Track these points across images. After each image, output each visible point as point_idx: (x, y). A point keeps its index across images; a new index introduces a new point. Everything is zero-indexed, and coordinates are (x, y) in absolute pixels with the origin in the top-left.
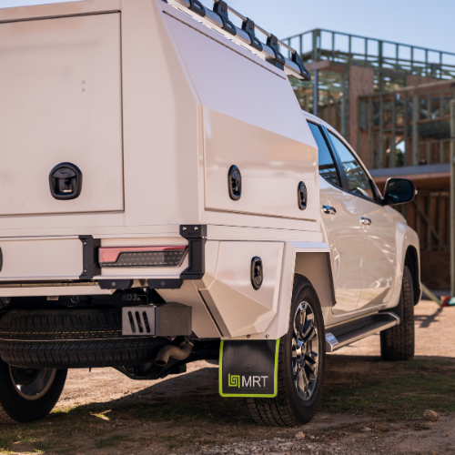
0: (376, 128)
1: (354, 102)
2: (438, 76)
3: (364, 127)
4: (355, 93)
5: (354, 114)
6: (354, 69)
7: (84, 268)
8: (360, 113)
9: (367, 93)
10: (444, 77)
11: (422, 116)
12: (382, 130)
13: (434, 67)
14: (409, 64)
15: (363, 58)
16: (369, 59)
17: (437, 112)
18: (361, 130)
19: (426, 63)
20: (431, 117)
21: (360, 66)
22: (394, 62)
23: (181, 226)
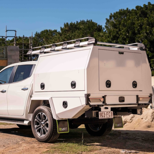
23: (150, 94)
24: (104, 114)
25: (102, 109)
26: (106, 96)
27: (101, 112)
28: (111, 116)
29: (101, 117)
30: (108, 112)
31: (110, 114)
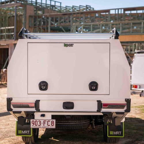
0: (35, 27)
1: (28, 17)
2: (54, 9)
3: (31, 26)
4: (28, 15)
5: (27, 22)
6: (28, 6)
7: (98, 109)
8: (29, 21)
9: (32, 15)
10: (56, 9)
11: (52, 24)
12: (37, 28)
13: (53, 6)
14: (45, 5)
15: (31, 2)
16: (33, 3)
17: (57, 23)
18: (30, 27)
19: (50, 5)
20: (55, 24)
21: (30, 5)
22: (40, 4)
23: (125, 99)
24: (38, 122)
25: (37, 116)
26: (39, 101)
27: (35, 120)
28: (51, 126)
29: (34, 125)
30: (47, 121)
31: (50, 123)
